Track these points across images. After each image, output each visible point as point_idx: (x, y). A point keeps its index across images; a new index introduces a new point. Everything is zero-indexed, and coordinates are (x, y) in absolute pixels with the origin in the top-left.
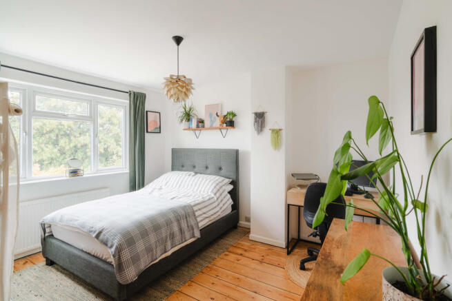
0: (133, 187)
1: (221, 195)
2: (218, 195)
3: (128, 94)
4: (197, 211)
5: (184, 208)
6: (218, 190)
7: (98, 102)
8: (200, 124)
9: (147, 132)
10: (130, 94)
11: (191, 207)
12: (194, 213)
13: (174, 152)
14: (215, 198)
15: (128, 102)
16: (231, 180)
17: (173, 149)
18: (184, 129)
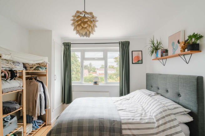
0: (121, 95)
1: (165, 123)
2: (161, 122)
3: (118, 44)
4: (125, 129)
5: (112, 122)
6: (164, 117)
7: (107, 51)
8: (164, 54)
9: (133, 63)
10: (120, 44)
11: (120, 123)
12: (121, 130)
13: (148, 76)
14: (156, 125)
15: (119, 48)
16: (190, 111)
17: (147, 74)
18: (153, 60)
